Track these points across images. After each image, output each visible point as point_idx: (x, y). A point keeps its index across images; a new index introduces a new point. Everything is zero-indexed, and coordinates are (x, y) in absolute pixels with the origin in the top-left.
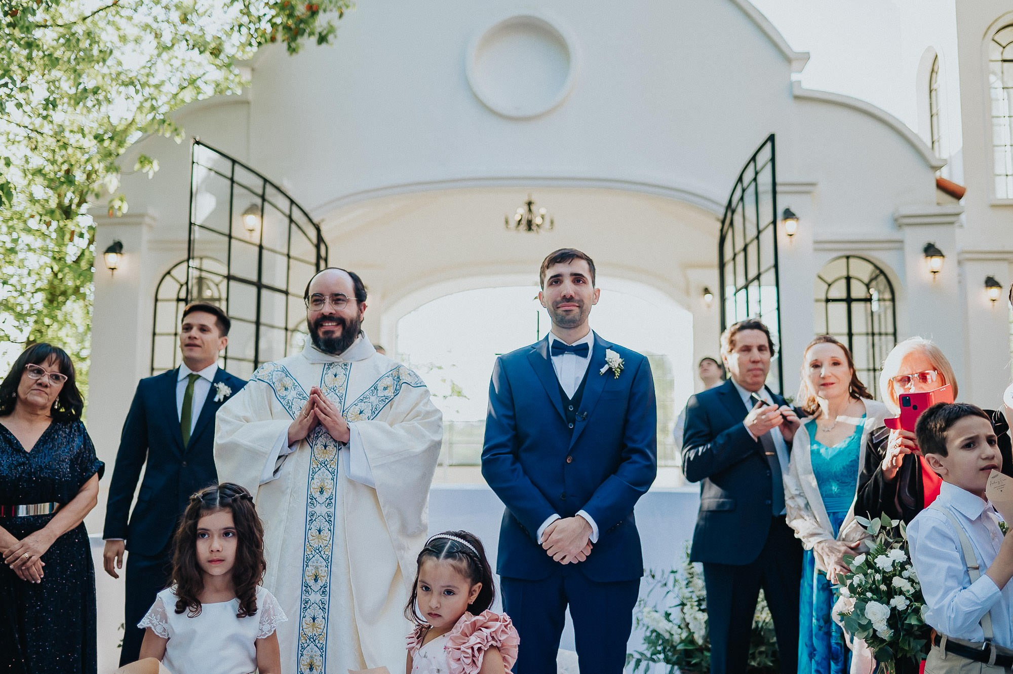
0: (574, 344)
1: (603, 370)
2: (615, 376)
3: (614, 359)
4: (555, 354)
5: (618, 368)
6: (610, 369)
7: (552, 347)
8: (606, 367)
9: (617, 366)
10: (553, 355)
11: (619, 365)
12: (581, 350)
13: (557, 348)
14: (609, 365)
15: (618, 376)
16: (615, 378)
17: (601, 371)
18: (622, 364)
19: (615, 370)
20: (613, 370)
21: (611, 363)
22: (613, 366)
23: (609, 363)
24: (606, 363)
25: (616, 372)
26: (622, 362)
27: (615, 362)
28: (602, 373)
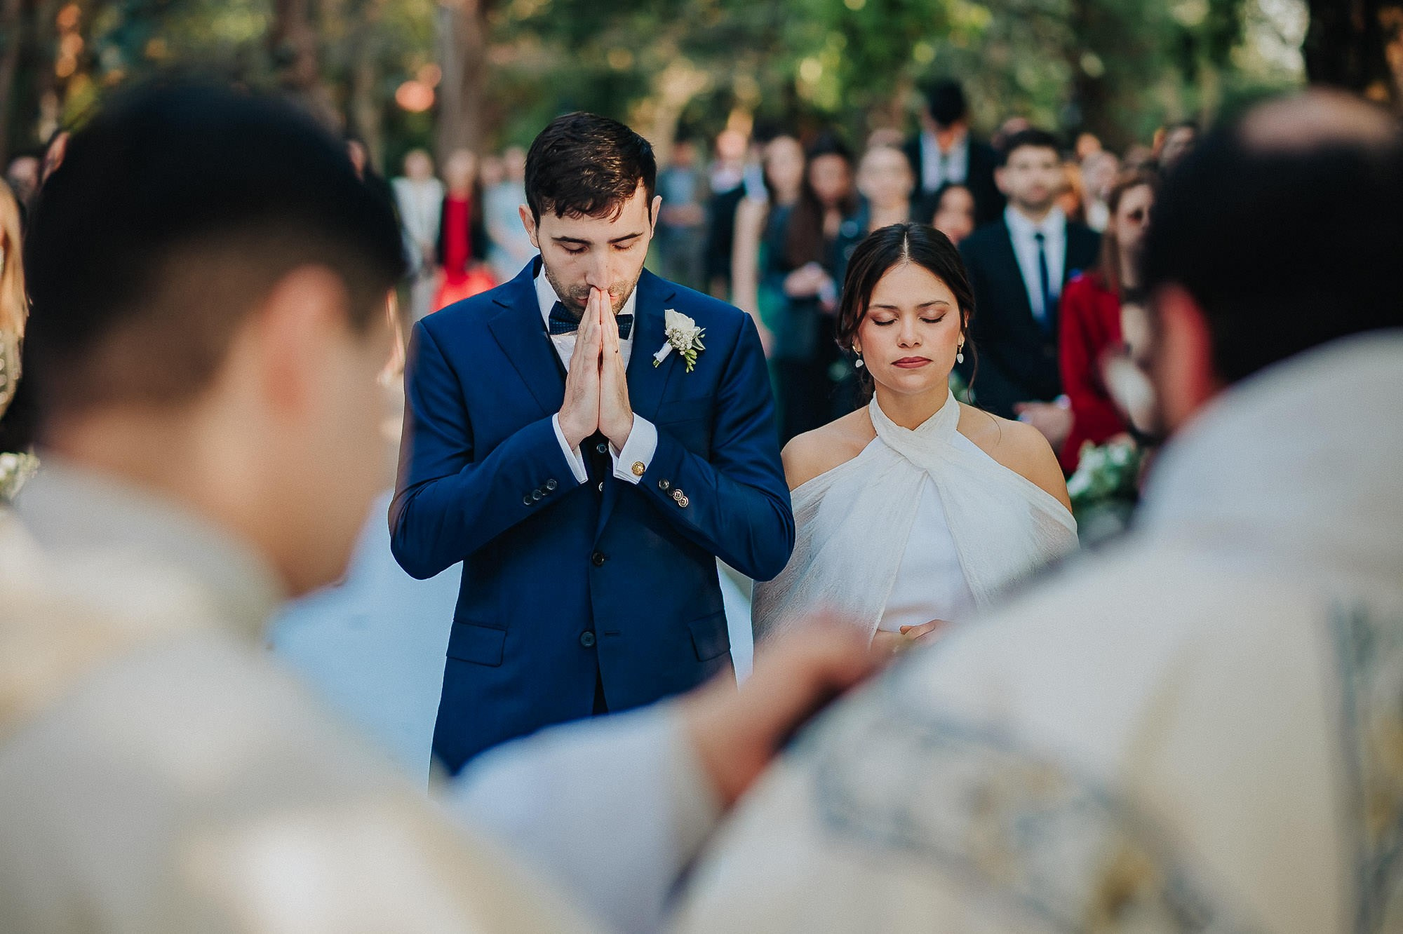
1: (661, 356)
2: (687, 365)
3: (681, 327)
4: (557, 330)
5: (692, 348)
6: (675, 351)
7: (550, 317)
8: (667, 349)
9: (689, 346)
11: (693, 341)
13: (560, 320)
14: (672, 344)
15: (693, 365)
16: (688, 371)
17: (655, 358)
18: (700, 339)
19: (687, 353)
20: (682, 354)
21: (677, 339)
22: (682, 345)
23: (673, 340)
24: (667, 340)
25: (688, 357)
26: (701, 335)
27: (685, 335)
28: (658, 362)
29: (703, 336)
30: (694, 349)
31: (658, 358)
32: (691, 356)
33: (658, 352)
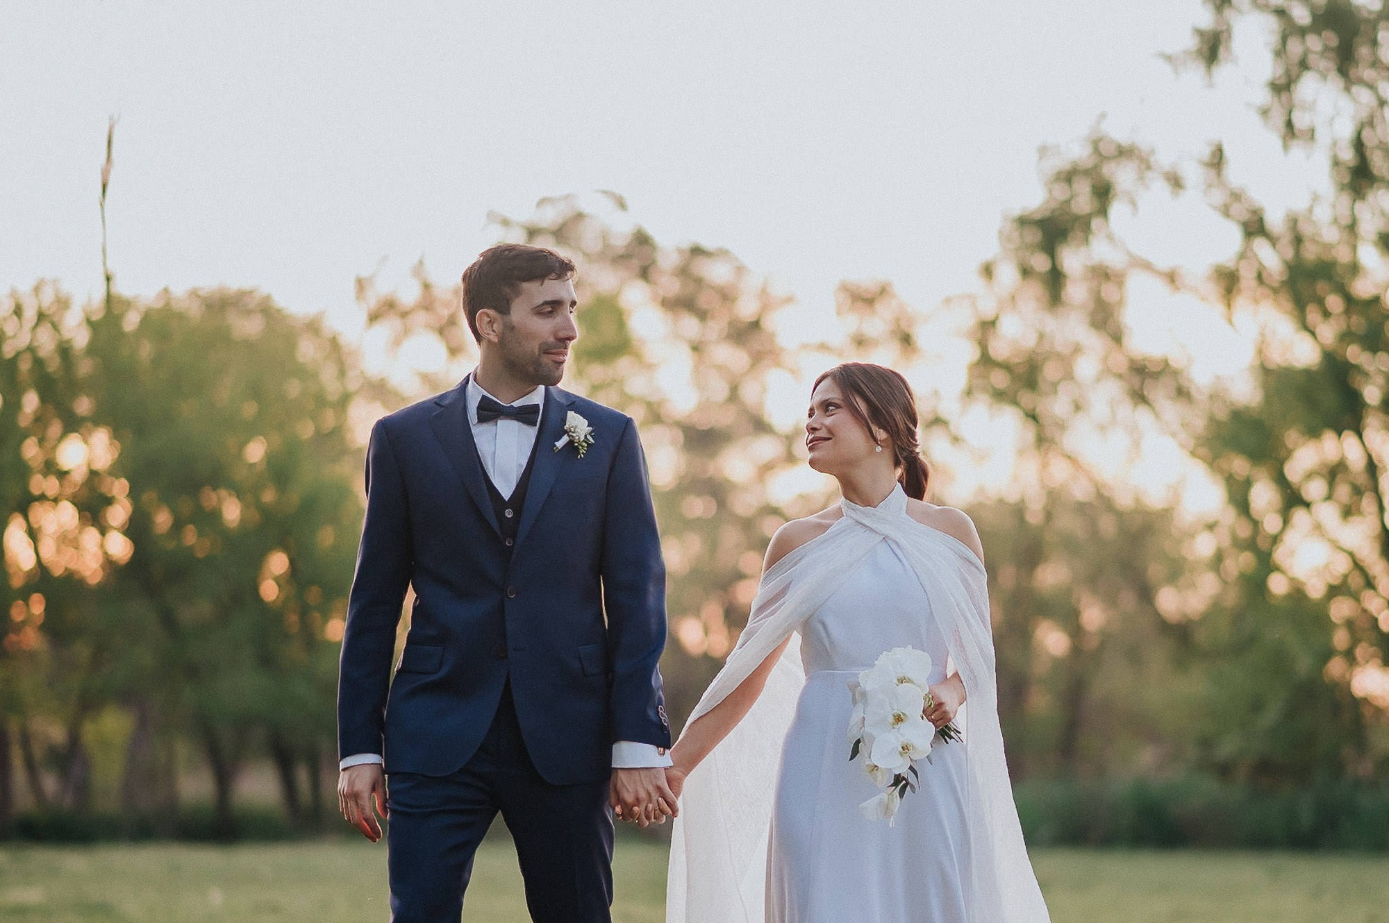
0: (516, 404)
1: (560, 444)
2: (579, 453)
3: (578, 425)
4: (482, 419)
5: (583, 441)
6: (571, 443)
7: (478, 408)
8: (565, 439)
9: (582, 438)
10: (479, 421)
11: (586, 436)
12: (526, 415)
13: (482, 410)
14: (569, 436)
15: (583, 453)
16: (579, 457)
17: (556, 446)
18: (592, 436)
19: (580, 445)
20: (576, 444)
21: (574, 432)
22: (577, 438)
23: (570, 434)
24: (566, 432)
25: (581, 448)
26: (592, 432)
27: (579, 431)
28: (557, 448)
29: (593, 434)
30: (586, 442)
31: (558, 445)
32: (583, 446)
33: (557, 441)
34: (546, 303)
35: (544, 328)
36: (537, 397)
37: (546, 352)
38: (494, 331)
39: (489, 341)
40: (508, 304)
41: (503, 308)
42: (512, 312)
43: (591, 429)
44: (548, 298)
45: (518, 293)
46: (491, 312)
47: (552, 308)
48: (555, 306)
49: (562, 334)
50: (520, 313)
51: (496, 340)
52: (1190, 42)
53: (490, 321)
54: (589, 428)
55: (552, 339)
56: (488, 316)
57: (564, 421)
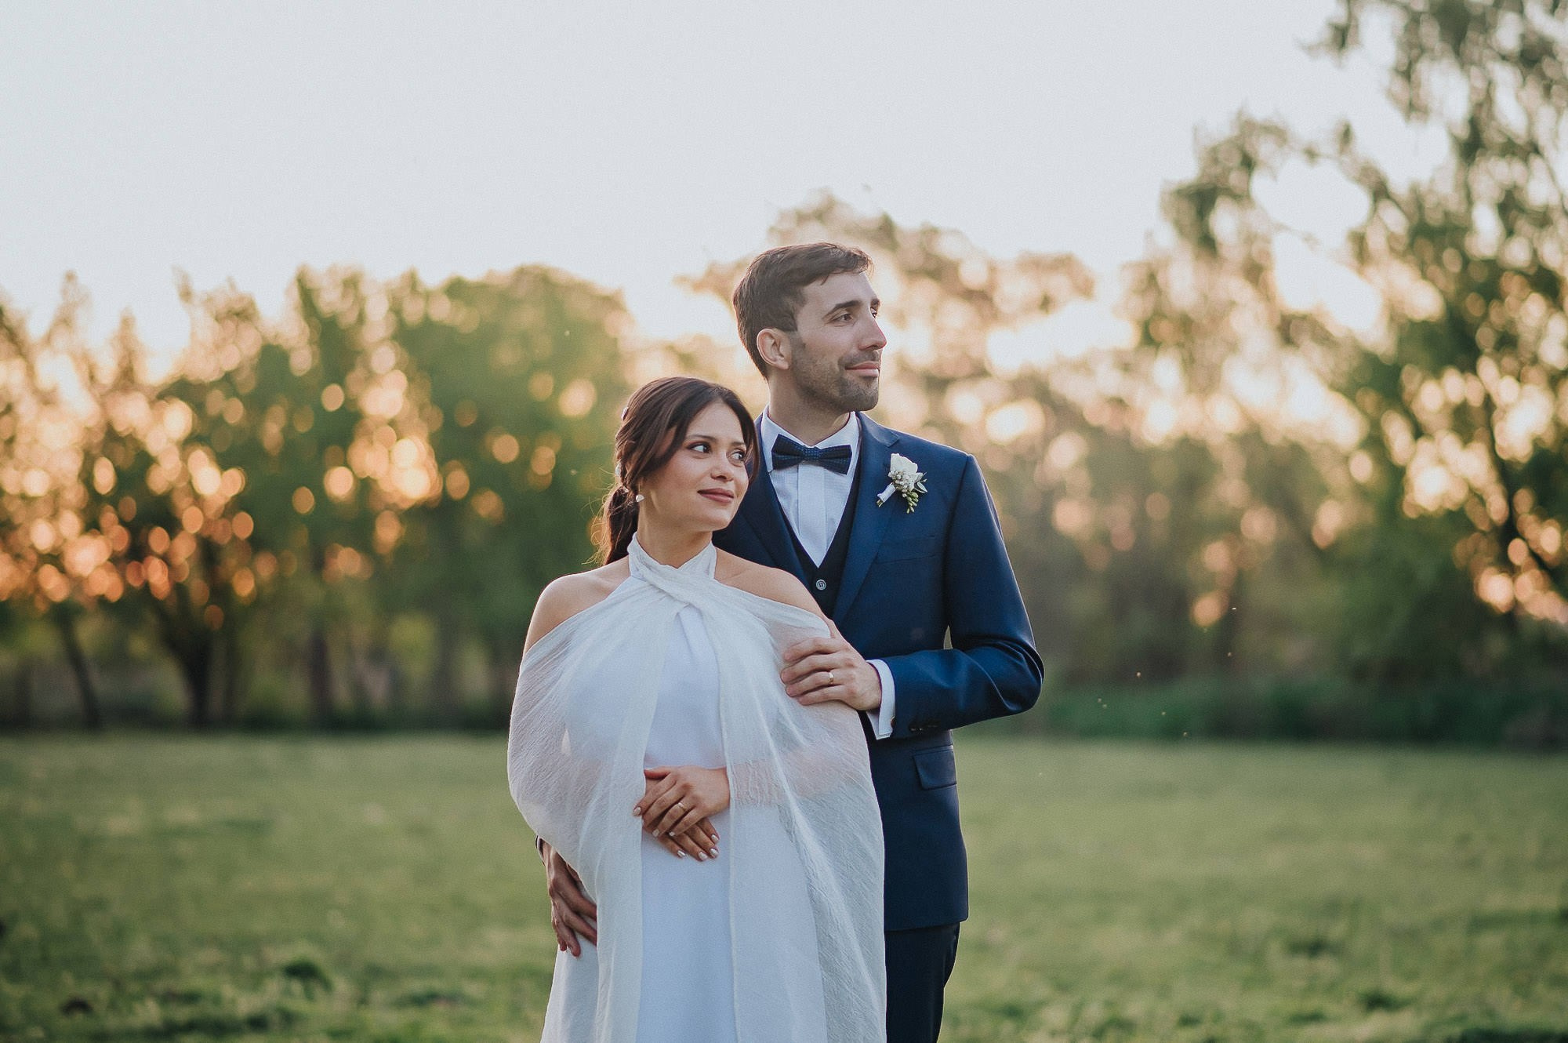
0: (821, 446)
1: (884, 496)
2: (908, 506)
3: (905, 471)
4: (779, 465)
5: (914, 491)
6: (898, 494)
7: (774, 451)
8: (890, 489)
9: (912, 487)
10: (775, 467)
11: (916, 484)
12: (835, 460)
13: (780, 453)
14: (895, 485)
15: (913, 506)
16: (908, 512)
17: (879, 498)
18: (923, 483)
19: (909, 496)
20: (904, 495)
21: (901, 480)
22: (906, 487)
23: (897, 482)
24: (890, 480)
25: (910, 499)
26: (923, 478)
27: (908, 478)
28: (881, 501)
29: (925, 481)
30: (916, 491)
31: (881, 498)
32: (912, 497)
33: (882, 492)
34: (839, 307)
35: (843, 339)
36: (848, 436)
37: (848, 367)
38: (782, 356)
39: (779, 370)
40: (793, 318)
41: (787, 324)
42: (799, 327)
43: (921, 474)
44: (841, 300)
45: (803, 302)
46: (773, 331)
47: (847, 310)
48: (850, 310)
49: (867, 343)
50: (809, 324)
51: (785, 366)
52: (1327, 35)
53: (775, 343)
54: (919, 474)
55: (854, 351)
56: (771, 337)
57: (887, 466)
